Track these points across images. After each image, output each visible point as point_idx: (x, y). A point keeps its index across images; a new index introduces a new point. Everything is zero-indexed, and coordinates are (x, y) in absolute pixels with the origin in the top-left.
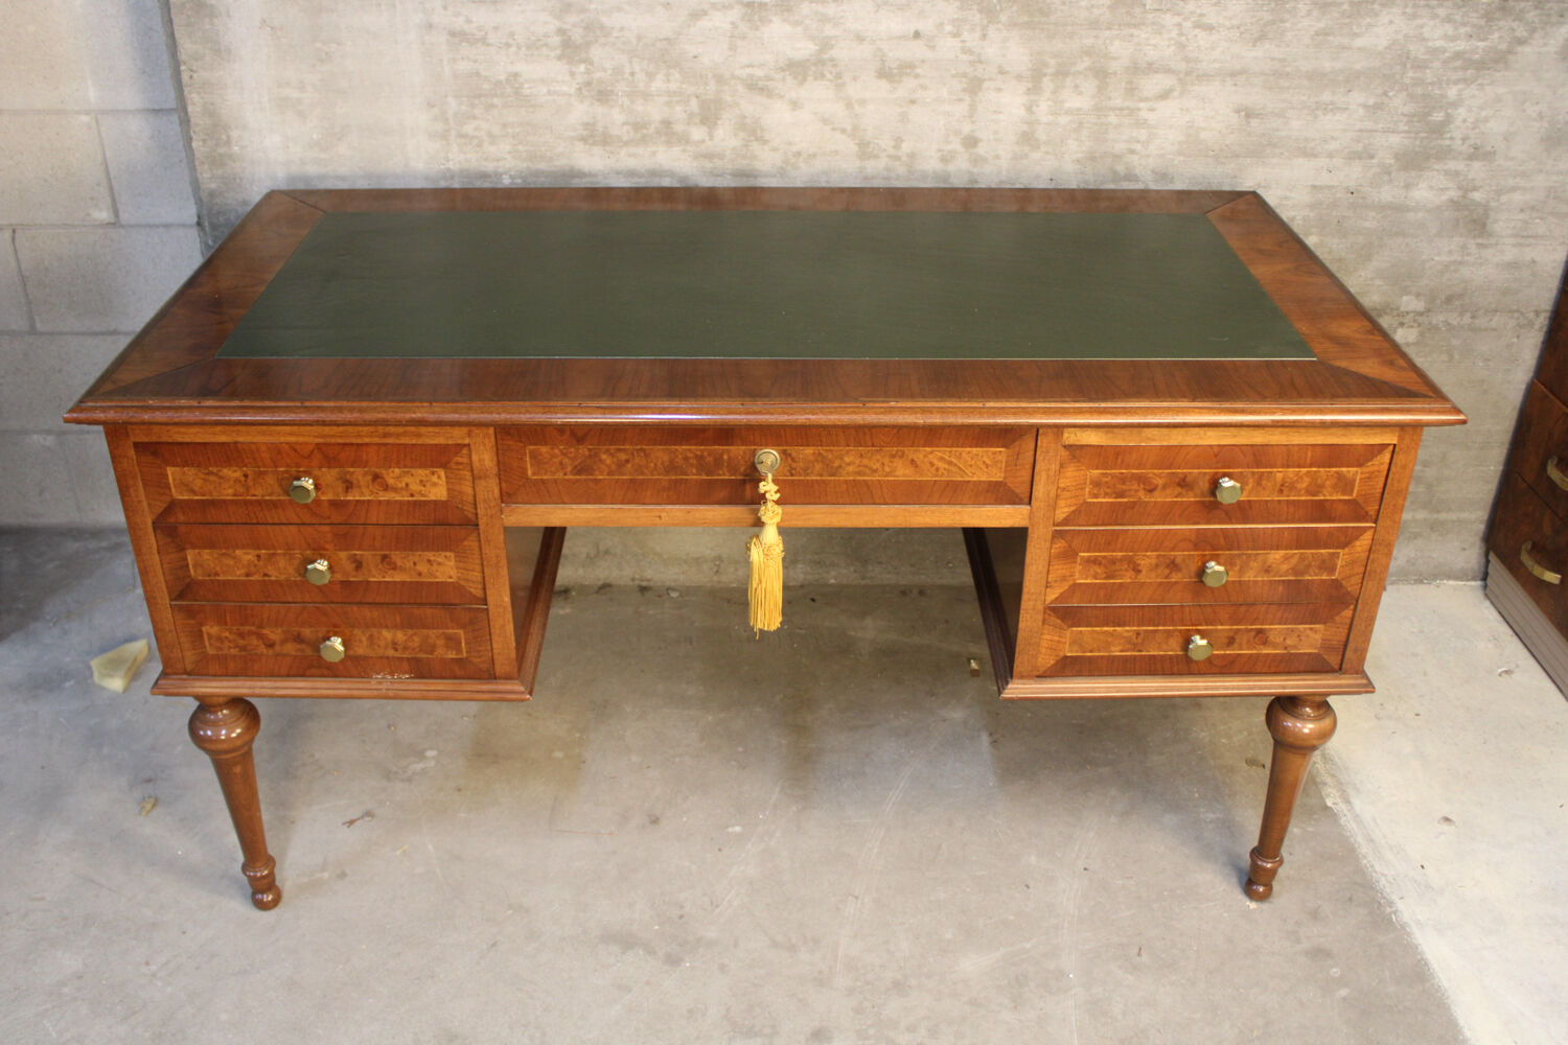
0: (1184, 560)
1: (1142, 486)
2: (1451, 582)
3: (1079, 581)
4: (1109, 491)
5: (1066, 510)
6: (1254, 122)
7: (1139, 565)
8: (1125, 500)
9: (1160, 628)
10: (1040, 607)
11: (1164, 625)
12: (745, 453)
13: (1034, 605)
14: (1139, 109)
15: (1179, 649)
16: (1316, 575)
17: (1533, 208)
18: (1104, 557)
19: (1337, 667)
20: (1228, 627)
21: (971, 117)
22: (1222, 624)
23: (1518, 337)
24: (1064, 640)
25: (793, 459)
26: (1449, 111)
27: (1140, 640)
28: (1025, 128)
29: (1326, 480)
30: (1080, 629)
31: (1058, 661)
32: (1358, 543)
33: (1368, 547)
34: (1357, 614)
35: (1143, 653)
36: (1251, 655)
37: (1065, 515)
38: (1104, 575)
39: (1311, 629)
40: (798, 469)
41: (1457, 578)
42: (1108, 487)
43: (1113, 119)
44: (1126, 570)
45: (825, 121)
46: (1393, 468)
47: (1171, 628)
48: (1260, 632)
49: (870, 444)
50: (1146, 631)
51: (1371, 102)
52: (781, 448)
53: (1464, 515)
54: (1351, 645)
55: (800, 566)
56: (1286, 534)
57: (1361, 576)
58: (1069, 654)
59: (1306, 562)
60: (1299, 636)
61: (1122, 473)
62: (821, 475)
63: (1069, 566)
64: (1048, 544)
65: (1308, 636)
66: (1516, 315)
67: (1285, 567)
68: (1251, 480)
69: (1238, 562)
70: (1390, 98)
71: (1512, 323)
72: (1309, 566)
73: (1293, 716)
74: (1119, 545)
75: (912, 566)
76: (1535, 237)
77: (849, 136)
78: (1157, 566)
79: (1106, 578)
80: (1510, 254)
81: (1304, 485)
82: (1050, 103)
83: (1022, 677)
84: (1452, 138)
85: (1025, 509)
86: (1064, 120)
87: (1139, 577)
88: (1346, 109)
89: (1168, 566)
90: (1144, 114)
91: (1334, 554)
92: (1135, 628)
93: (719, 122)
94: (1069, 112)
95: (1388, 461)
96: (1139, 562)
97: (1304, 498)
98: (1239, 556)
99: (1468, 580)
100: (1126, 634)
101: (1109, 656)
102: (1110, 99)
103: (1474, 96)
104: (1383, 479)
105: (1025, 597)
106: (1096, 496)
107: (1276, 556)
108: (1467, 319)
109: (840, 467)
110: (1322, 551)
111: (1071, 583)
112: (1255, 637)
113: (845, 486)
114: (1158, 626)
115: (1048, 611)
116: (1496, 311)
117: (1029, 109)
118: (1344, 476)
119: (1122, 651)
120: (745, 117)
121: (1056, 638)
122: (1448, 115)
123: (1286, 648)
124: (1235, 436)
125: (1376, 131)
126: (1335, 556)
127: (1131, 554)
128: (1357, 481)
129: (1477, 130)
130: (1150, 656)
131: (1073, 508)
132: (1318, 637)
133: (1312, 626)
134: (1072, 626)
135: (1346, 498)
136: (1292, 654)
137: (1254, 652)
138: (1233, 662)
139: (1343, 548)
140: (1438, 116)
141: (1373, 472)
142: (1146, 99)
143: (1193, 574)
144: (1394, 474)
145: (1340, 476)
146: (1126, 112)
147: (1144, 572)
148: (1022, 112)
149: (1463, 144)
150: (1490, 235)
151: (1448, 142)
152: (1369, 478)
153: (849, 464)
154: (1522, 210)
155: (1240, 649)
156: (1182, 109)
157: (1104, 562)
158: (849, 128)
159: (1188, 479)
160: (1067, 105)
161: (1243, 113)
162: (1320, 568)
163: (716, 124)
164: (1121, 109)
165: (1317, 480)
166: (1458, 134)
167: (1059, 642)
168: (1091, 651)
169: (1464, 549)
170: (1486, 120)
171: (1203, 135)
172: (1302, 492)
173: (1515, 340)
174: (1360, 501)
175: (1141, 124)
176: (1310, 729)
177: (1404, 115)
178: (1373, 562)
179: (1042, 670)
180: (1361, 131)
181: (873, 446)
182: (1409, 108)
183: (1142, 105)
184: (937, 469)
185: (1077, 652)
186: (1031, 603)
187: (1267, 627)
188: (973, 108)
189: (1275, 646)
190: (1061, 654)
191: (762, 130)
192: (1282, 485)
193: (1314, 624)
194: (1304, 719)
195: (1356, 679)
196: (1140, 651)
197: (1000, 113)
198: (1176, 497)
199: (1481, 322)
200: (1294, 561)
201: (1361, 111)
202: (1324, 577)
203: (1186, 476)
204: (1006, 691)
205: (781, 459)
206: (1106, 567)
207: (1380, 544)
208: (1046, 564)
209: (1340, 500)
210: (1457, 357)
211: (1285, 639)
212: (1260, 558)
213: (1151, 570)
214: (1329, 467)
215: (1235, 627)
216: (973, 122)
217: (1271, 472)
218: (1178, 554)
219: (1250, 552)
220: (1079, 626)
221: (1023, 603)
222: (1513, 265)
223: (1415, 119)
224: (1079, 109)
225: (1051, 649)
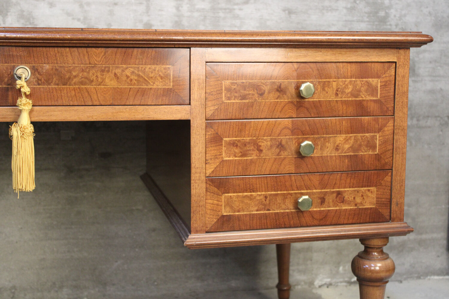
0: (287, 143)
1: (256, 91)
2: (436, 277)
3: (225, 159)
4: (236, 95)
5: (212, 108)
6: (293, 16)
7: (260, 146)
8: (247, 101)
9: (279, 192)
10: (203, 178)
11: (281, 191)
12: (7, 68)
13: (200, 176)
14: (234, 9)
15: (292, 207)
16: (366, 152)
17: (435, 61)
18: (239, 141)
19: (388, 218)
20: (320, 191)
21: (147, 12)
22: (316, 189)
23: (442, 131)
24: (220, 203)
25: (39, 73)
26: (387, 11)
27: (267, 202)
28: (176, 19)
29: (362, 86)
30: (229, 194)
31: (218, 219)
32: (386, 129)
33: (392, 131)
34: (393, 178)
35: (271, 212)
36: (337, 210)
37: (212, 112)
38: (240, 154)
39: (369, 190)
40: (43, 80)
41: (438, 275)
42: (236, 92)
43: (221, 14)
44: (253, 150)
45: (68, 14)
46: (397, 79)
47: (285, 192)
48: (339, 193)
49: (88, 62)
50: (271, 195)
51: (349, 6)
52: (31, 65)
53: (435, 235)
54: (394, 201)
55: (65, 290)
56: (344, 122)
57: (391, 151)
58: (225, 214)
59: (359, 142)
60: (362, 196)
61: (243, 83)
62: (58, 85)
63: (218, 148)
64: (204, 132)
65: (368, 196)
66: (439, 119)
67: (347, 146)
68: (319, 87)
69: (319, 143)
70: (357, 4)
71: (437, 123)
72: (360, 145)
73: (368, 259)
74: (247, 132)
75: (133, 285)
76: (439, 76)
77: (82, 23)
78: (271, 146)
79: (241, 156)
80: (429, 86)
81: (350, 90)
82: (188, 6)
83: (197, 232)
84: (391, 25)
85: (187, 107)
86: (196, 14)
87: (262, 155)
88: (337, 10)
89: (278, 147)
90: (237, 12)
91: (374, 136)
92: (263, 193)
93: (9, 14)
94: (198, 10)
95: (394, 74)
96: (260, 144)
97: (350, 99)
98: (319, 138)
99: (444, 275)
100: (258, 198)
101: (250, 214)
102: (219, 4)
103: (397, 4)
104: (393, 86)
105: (193, 170)
106: (229, 99)
107: (340, 139)
108: (415, 122)
109: (70, 78)
110: (367, 134)
111: (220, 160)
112: (336, 198)
113: (73, 93)
114: (277, 191)
115: (208, 182)
116: (428, 117)
117: (178, 8)
118: (371, 84)
119: (257, 211)
120: (23, 11)
121: (216, 202)
122: (386, 13)
123: (356, 205)
124: (305, 56)
125: (354, 21)
126: (373, 138)
127: (254, 138)
128: (379, 87)
129: (402, 21)
130: (275, 213)
131: (216, 107)
132: (374, 196)
133: (369, 188)
134: (224, 193)
135: (374, 98)
136: (360, 209)
137: (337, 208)
138: (326, 216)
139: (379, 132)
140: (382, 14)
141: (387, 82)
142: (237, 4)
143: (293, 152)
144: (399, 81)
145: (369, 85)
146: (227, 10)
147: (264, 151)
148: (174, 10)
149: (396, 28)
150: (418, 75)
151: (389, 27)
152: (385, 85)
153: (75, 77)
154: (430, 62)
155: (329, 207)
156: (256, 9)
157: (239, 144)
158: (82, 18)
159: (282, 87)
160: (197, 7)
161: (287, 12)
162: (367, 146)
163: (7, 15)
164: (225, 9)
165: (356, 87)
166: (393, 23)
167: (218, 205)
168: (239, 211)
169: (438, 256)
170: (405, 16)
171: (268, 23)
172: (349, 95)
173: (441, 133)
174: (383, 101)
175: (236, 17)
176: (379, 267)
177: (366, 13)
178: (396, 141)
179: (209, 226)
180: (346, 21)
181: (90, 64)
182: (367, 9)
183: (236, 7)
184: (131, 80)
185: (229, 212)
186: (198, 175)
187: (343, 190)
188: (148, 8)
189: (349, 203)
190: (220, 214)
191: (33, 19)
192: (337, 90)
193: (370, 187)
194: (374, 260)
195: (401, 224)
196: (269, 210)
197: (162, 10)
198: (277, 99)
199: (422, 123)
200: (352, 141)
201: (345, 11)
202: (370, 153)
203: (281, 84)
204: (187, 240)
205: (31, 73)
206: (240, 148)
207: (399, 129)
208: (204, 146)
209: (371, 100)
210: (414, 143)
211: (354, 198)
212: (332, 140)
213: (268, 149)
214: (362, 78)
215: (323, 190)
216: (149, 16)
217: (329, 82)
218: (284, 139)
219: (324, 136)
220: (229, 193)
221: (192, 175)
222: (432, 92)
223: (371, 15)
224: (203, 9)
225: (213, 210)
